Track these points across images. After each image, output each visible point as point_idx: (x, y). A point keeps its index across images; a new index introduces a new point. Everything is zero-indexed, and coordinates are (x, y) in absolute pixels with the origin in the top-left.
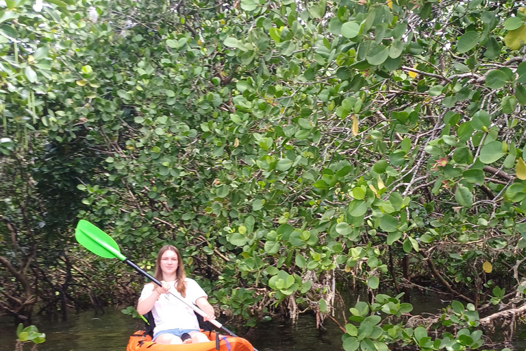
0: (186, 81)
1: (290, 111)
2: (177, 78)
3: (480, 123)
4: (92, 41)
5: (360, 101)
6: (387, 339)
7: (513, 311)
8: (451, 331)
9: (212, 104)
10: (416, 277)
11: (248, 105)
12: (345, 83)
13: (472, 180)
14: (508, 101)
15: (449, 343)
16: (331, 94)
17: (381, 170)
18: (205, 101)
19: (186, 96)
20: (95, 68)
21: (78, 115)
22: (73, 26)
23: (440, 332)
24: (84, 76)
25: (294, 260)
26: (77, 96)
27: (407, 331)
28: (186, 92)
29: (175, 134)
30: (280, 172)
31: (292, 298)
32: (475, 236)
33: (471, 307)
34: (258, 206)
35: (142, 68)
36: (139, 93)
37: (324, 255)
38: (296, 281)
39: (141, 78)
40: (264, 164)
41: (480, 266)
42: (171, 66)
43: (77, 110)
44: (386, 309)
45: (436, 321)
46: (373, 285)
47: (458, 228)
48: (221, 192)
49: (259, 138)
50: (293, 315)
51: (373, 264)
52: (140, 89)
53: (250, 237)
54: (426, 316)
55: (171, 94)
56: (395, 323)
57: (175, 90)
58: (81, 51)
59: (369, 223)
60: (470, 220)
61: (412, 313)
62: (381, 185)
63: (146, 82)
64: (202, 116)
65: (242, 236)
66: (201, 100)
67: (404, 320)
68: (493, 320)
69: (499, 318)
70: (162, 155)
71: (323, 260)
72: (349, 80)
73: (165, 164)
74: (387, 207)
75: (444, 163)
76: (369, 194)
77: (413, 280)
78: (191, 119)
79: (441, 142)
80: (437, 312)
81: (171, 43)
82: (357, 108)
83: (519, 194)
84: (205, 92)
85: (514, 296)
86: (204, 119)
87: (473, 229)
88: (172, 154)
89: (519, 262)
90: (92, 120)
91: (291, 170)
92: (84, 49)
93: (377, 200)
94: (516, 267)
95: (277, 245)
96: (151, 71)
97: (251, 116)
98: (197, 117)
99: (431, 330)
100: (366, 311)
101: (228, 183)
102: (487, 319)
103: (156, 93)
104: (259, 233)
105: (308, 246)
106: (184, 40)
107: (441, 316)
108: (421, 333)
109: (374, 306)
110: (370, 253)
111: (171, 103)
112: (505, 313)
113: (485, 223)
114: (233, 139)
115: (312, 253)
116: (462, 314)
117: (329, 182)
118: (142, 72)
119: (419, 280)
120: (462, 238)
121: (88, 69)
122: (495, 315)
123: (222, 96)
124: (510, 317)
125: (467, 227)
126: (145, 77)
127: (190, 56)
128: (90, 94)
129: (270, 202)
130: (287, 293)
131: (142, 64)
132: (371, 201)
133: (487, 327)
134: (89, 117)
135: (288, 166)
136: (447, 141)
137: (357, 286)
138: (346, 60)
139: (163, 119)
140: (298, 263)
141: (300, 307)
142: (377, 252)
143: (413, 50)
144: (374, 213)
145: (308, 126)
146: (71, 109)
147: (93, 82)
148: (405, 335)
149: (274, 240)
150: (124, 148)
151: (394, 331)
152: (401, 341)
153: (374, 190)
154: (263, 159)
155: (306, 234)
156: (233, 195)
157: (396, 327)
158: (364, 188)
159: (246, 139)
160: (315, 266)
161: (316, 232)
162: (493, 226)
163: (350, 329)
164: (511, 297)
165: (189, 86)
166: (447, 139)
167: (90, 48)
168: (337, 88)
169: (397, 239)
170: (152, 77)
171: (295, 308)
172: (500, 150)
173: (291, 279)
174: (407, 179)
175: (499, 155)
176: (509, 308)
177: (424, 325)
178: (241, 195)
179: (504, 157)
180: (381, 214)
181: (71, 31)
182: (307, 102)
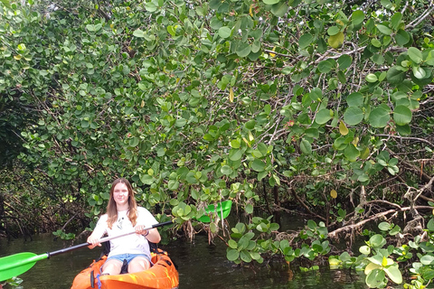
0: (101, 56)
1: (183, 81)
2: (94, 53)
3: (316, 95)
4: (25, 25)
5: (234, 78)
6: (260, 251)
7: (352, 226)
8: (308, 242)
9: (122, 74)
10: (285, 202)
11: (152, 77)
12: (224, 65)
13: (311, 135)
14: (333, 82)
15: (306, 251)
16: (214, 72)
17: (251, 127)
18: (117, 70)
19: (102, 68)
20: (28, 45)
21: (15, 83)
22: (11, 14)
23: (300, 244)
24: (20, 52)
25: (190, 192)
26: (15, 68)
27: (275, 243)
28: (102, 64)
29: (94, 96)
30: (177, 128)
31: (190, 222)
32: (323, 171)
33: (322, 224)
34: (161, 153)
35: (67, 46)
36: (65, 65)
37: (213, 189)
38: (192, 209)
39: (67, 54)
40: (166, 122)
41: (328, 193)
42: (90, 44)
43: (14, 78)
44: (259, 228)
45: (297, 236)
46: (249, 210)
47: (311, 165)
48: (132, 143)
49: (161, 101)
50: (191, 235)
51: (248, 195)
52: (66, 62)
53: (157, 177)
54: (290, 233)
55: (90, 66)
56: (266, 238)
57: (94, 63)
58: (17, 33)
59: (245, 164)
60: (319, 159)
61: (280, 231)
62: (251, 138)
63: (71, 57)
64: (114, 82)
65: (151, 177)
66: (114, 70)
67: (273, 236)
68: (338, 233)
69: (342, 231)
70: (84, 112)
71: (212, 193)
72: (226, 62)
73: (86, 119)
74: (256, 153)
75: (292, 124)
76: (243, 144)
77: (282, 205)
78: (106, 85)
79: (291, 107)
80: (297, 230)
81: (90, 28)
82: (233, 83)
83: (343, 145)
84: (116, 64)
85: (353, 215)
86: (117, 85)
87: (322, 166)
88: (91, 111)
89: (353, 190)
90: (27, 86)
91: (186, 127)
92: (19, 31)
93: (249, 148)
94: (351, 194)
95: (177, 183)
96: (74, 48)
97: (155, 85)
98: (111, 84)
99: (293, 242)
100: (243, 229)
101: (138, 135)
102: (334, 233)
103: (79, 66)
104: (163, 174)
105: (200, 183)
106: (100, 25)
107: (300, 232)
108: (285, 244)
109: (250, 226)
110: (246, 187)
111: (90, 73)
112: (347, 228)
113: (330, 161)
114: (140, 101)
115: (204, 188)
116: (315, 229)
117: (214, 135)
118: (67, 50)
119: (287, 204)
120: (314, 173)
121: (22, 47)
122: (339, 230)
123: (130, 67)
124: (350, 231)
125: (317, 164)
126: (70, 53)
127: (105, 37)
128: (25, 66)
129: (171, 150)
130: (186, 219)
131: (67, 42)
132: (245, 149)
133: (334, 238)
134: (23, 84)
135: (184, 123)
136: (295, 107)
137: (240, 211)
138: (223, 49)
139: (84, 86)
140: (193, 195)
141: (196, 229)
142: (251, 186)
143: (272, 38)
144: (248, 158)
145: (198, 96)
146: (9, 77)
147: (26, 57)
148: (273, 246)
149: (175, 179)
150: (51, 107)
151: (265, 244)
152: (271, 252)
153: (246, 141)
154: (165, 119)
155: (199, 174)
156: (142, 145)
157: (268, 241)
158: (239, 140)
159: (151, 102)
160: (206, 198)
161: (206, 172)
162: (336, 163)
163: (232, 244)
164: (351, 216)
165: (105, 60)
166: (295, 106)
167: (24, 30)
168: (218, 69)
169: (264, 176)
170: (75, 53)
171: (192, 229)
172: (329, 115)
173: (188, 208)
174: (271, 132)
175: (328, 119)
176: (350, 224)
177: (288, 239)
178: (148, 145)
179: (331, 120)
180: (253, 158)
181: (9, 18)
182: (196, 75)
